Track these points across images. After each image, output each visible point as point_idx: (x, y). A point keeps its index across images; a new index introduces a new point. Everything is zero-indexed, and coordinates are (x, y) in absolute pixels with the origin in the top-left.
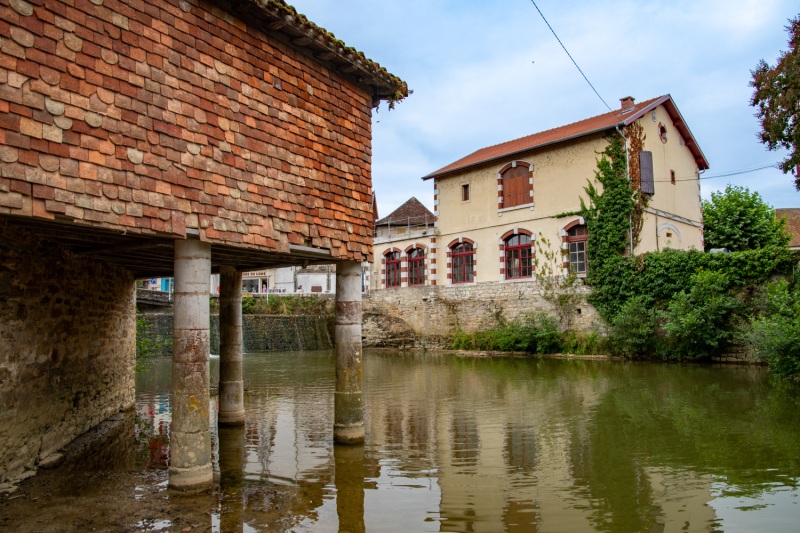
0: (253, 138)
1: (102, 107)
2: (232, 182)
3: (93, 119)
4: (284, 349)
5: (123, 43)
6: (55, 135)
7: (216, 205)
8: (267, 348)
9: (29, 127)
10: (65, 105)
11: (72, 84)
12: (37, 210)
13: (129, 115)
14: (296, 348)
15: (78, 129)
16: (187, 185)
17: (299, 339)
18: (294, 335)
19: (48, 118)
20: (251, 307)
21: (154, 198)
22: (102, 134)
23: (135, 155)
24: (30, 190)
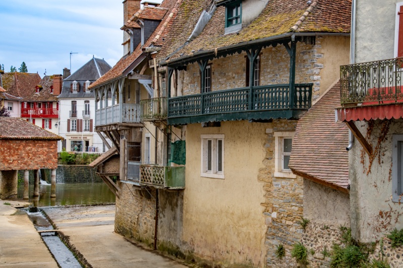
0: (34, 155)
1: (16, 157)
2: (31, 162)
3: (15, 159)
4: (84, 181)
5: (17, 150)
6: (11, 162)
7: (29, 165)
8: (75, 181)
9: (9, 162)
10: (12, 158)
11: (13, 156)
12: (10, 169)
13: (18, 157)
14: (90, 181)
15: (14, 160)
16: (25, 164)
17: (92, 177)
18: (89, 175)
19: (10, 160)
20: (73, 159)
21: (22, 166)
22: (16, 160)
23: (19, 161)
24: (9, 168)
